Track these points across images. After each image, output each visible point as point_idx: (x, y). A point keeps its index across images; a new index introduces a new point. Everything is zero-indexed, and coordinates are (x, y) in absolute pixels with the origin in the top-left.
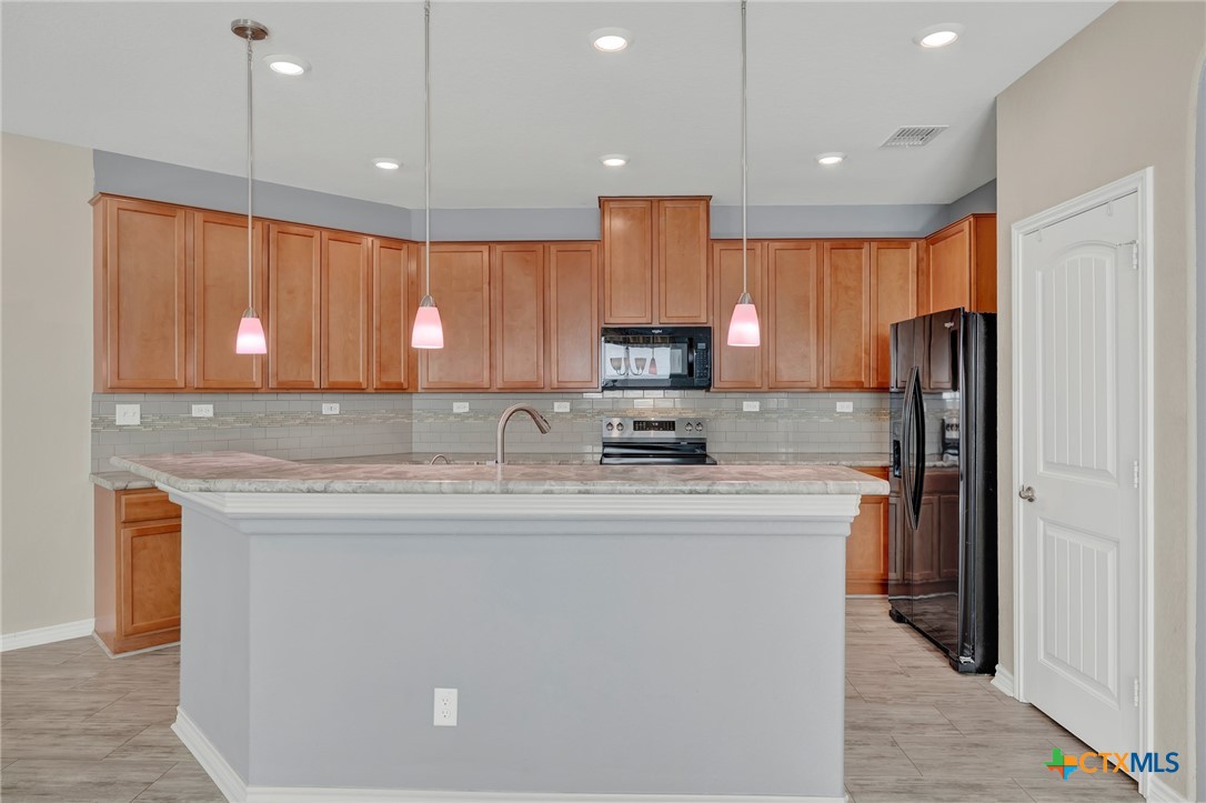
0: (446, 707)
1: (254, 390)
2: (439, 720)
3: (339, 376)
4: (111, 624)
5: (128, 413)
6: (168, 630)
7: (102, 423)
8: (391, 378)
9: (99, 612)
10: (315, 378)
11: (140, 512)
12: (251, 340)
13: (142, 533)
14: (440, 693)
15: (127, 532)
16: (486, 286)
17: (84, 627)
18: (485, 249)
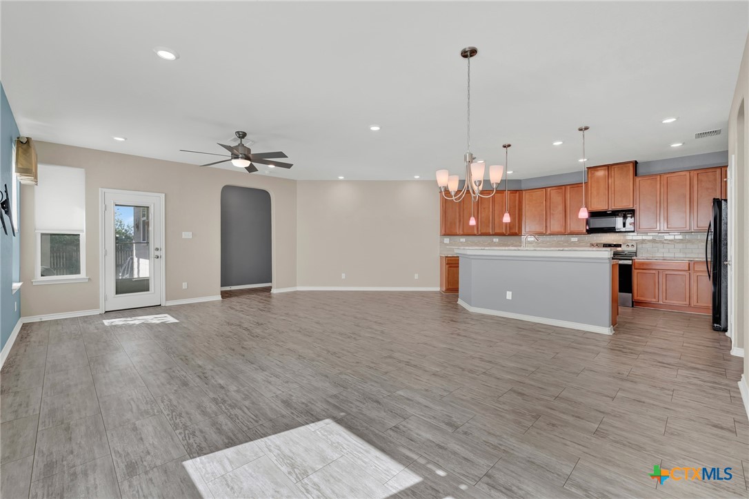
0: (509, 295)
1: (475, 235)
2: (508, 298)
3: (497, 231)
4: (444, 289)
5: (447, 240)
6: (457, 290)
7: (442, 242)
8: (513, 231)
9: (441, 286)
10: (491, 231)
11: (450, 262)
12: (473, 222)
13: (450, 267)
14: (508, 292)
15: (447, 266)
16: (544, 202)
17: (438, 289)
18: (544, 190)
